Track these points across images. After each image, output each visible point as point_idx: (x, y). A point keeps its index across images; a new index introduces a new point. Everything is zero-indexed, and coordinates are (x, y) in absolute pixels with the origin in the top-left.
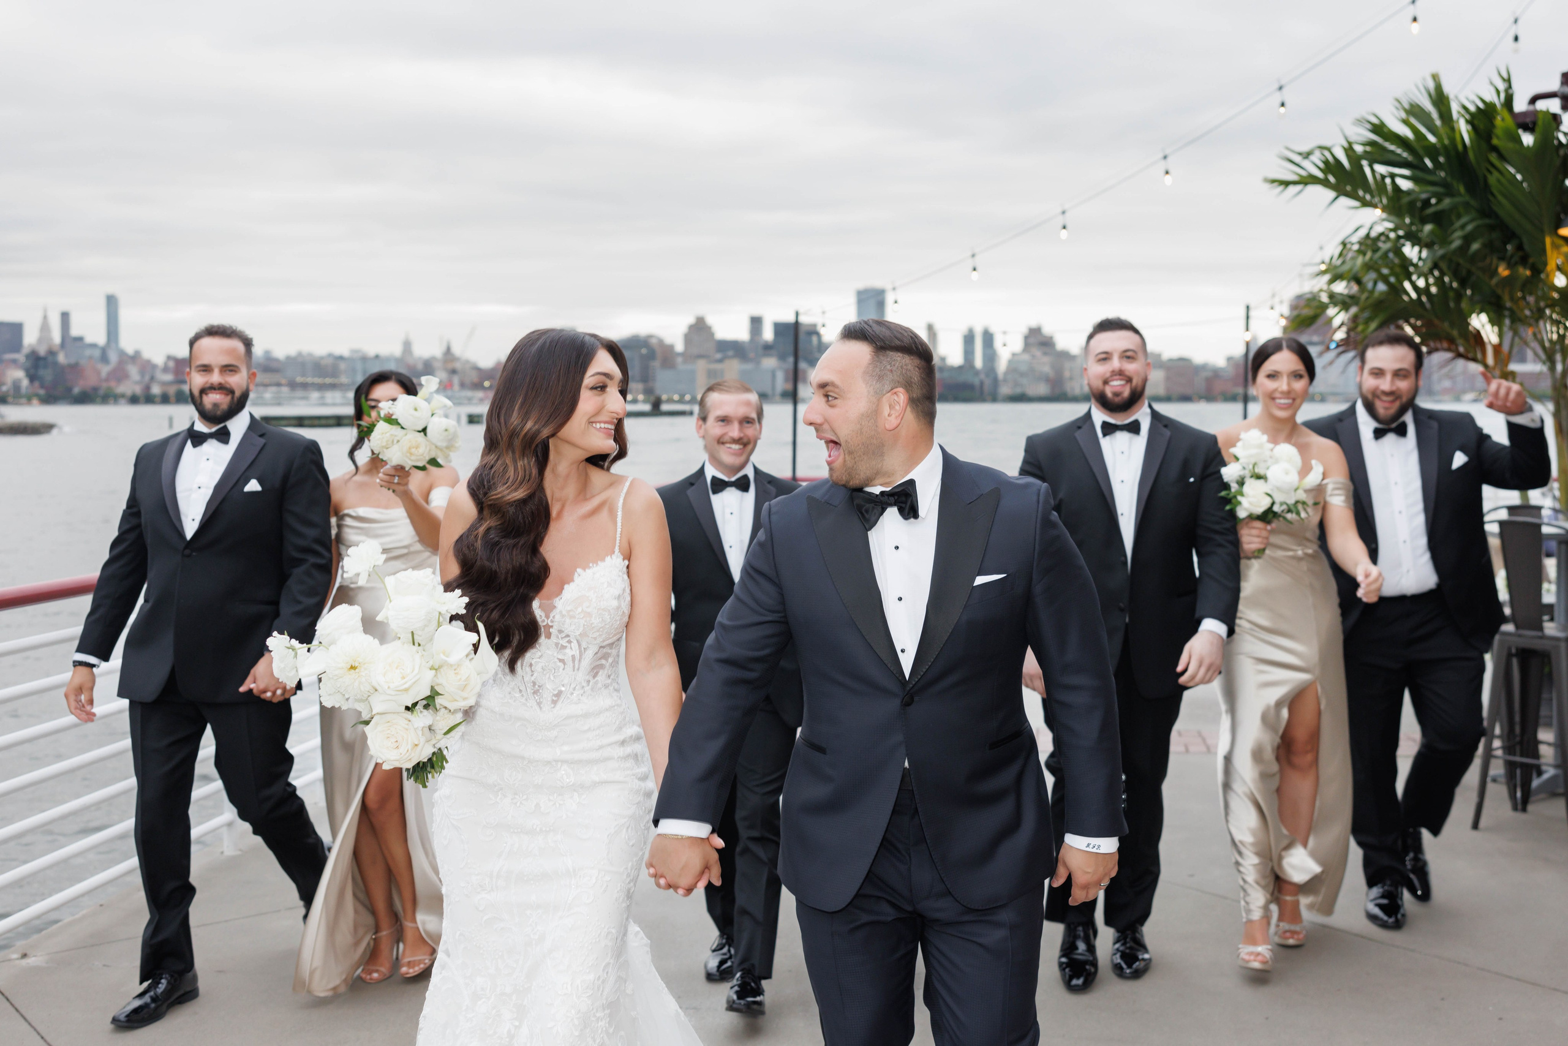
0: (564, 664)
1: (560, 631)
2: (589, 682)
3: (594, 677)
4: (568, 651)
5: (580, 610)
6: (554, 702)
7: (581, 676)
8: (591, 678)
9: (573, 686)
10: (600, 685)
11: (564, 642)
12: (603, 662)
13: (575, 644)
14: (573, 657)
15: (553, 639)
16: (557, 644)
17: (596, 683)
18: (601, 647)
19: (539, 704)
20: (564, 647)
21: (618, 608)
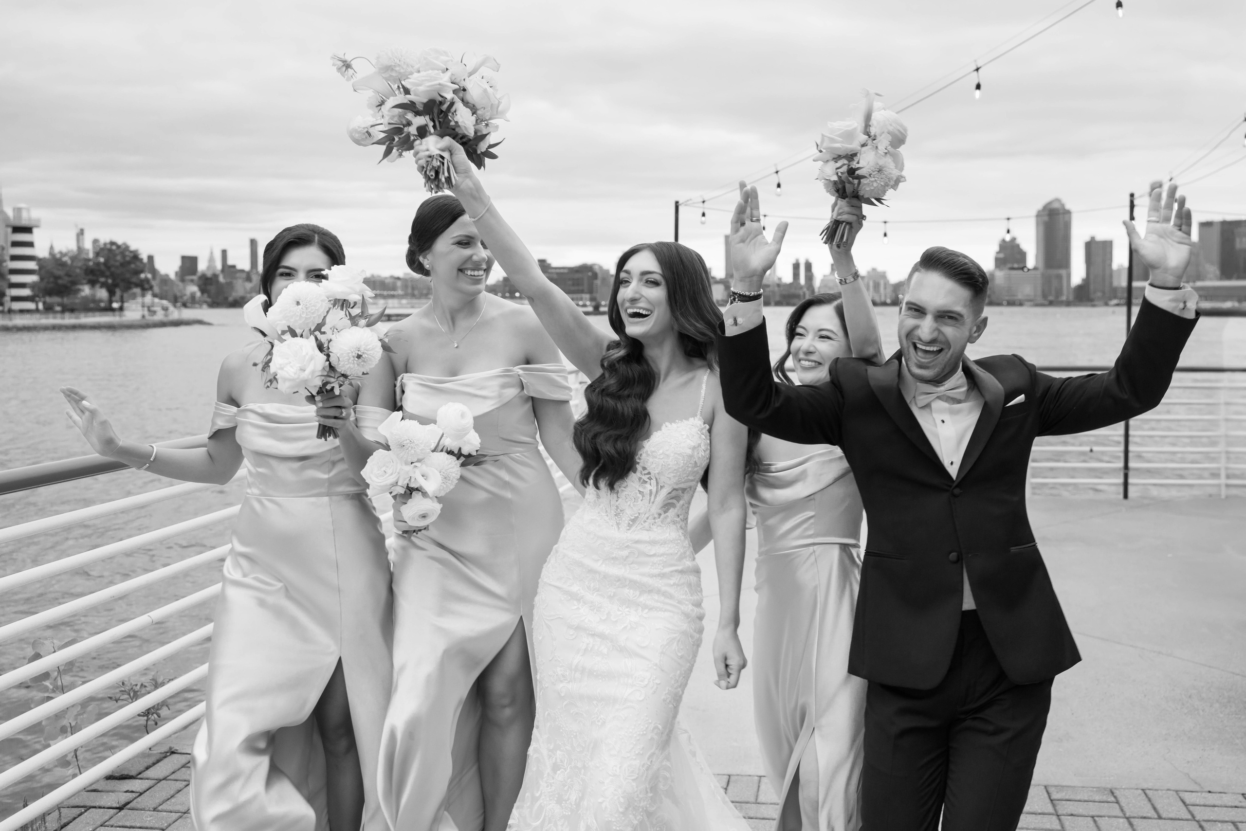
0: (643, 496)
1: (644, 468)
2: (660, 515)
3: (665, 512)
4: (648, 485)
5: (661, 452)
6: (630, 526)
7: (655, 509)
8: (662, 512)
9: (647, 515)
10: (669, 520)
11: (645, 478)
12: (674, 501)
13: (654, 482)
14: (651, 491)
15: (638, 474)
16: (640, 479)
17: (666, 518)
18: (674, 489)
19: (618, 524)
20: (645, 482)
21: (691, 456)
